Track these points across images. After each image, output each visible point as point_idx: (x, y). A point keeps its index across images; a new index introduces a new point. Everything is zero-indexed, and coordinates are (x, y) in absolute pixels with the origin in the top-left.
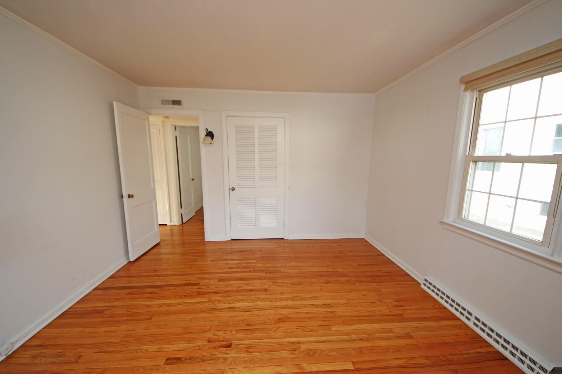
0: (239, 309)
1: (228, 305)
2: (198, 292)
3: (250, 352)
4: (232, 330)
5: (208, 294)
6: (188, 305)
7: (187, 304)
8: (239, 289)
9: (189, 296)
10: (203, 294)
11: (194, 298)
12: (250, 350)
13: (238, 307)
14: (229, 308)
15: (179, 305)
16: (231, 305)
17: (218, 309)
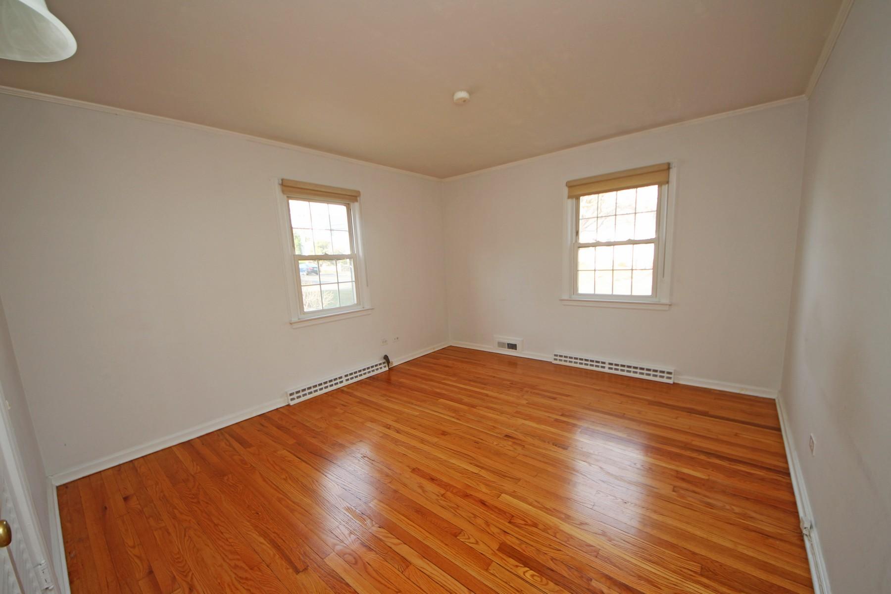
0: (472, 462)
1: (479, 473)
2: (510, 522)
3: (494, 426)
4: (496, 445)
5: (496, 507)
6: (536, 501)
7: (536, 504)
8: (443, 491)
9: (529, 522)
10: (505, 513)
11: (520, 511)
12: (492, 428)
13: (471, 464)
14: (482, 468)
15: (550, 510)
16: (476, 471)
17: (497, 473)
